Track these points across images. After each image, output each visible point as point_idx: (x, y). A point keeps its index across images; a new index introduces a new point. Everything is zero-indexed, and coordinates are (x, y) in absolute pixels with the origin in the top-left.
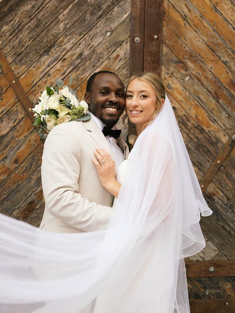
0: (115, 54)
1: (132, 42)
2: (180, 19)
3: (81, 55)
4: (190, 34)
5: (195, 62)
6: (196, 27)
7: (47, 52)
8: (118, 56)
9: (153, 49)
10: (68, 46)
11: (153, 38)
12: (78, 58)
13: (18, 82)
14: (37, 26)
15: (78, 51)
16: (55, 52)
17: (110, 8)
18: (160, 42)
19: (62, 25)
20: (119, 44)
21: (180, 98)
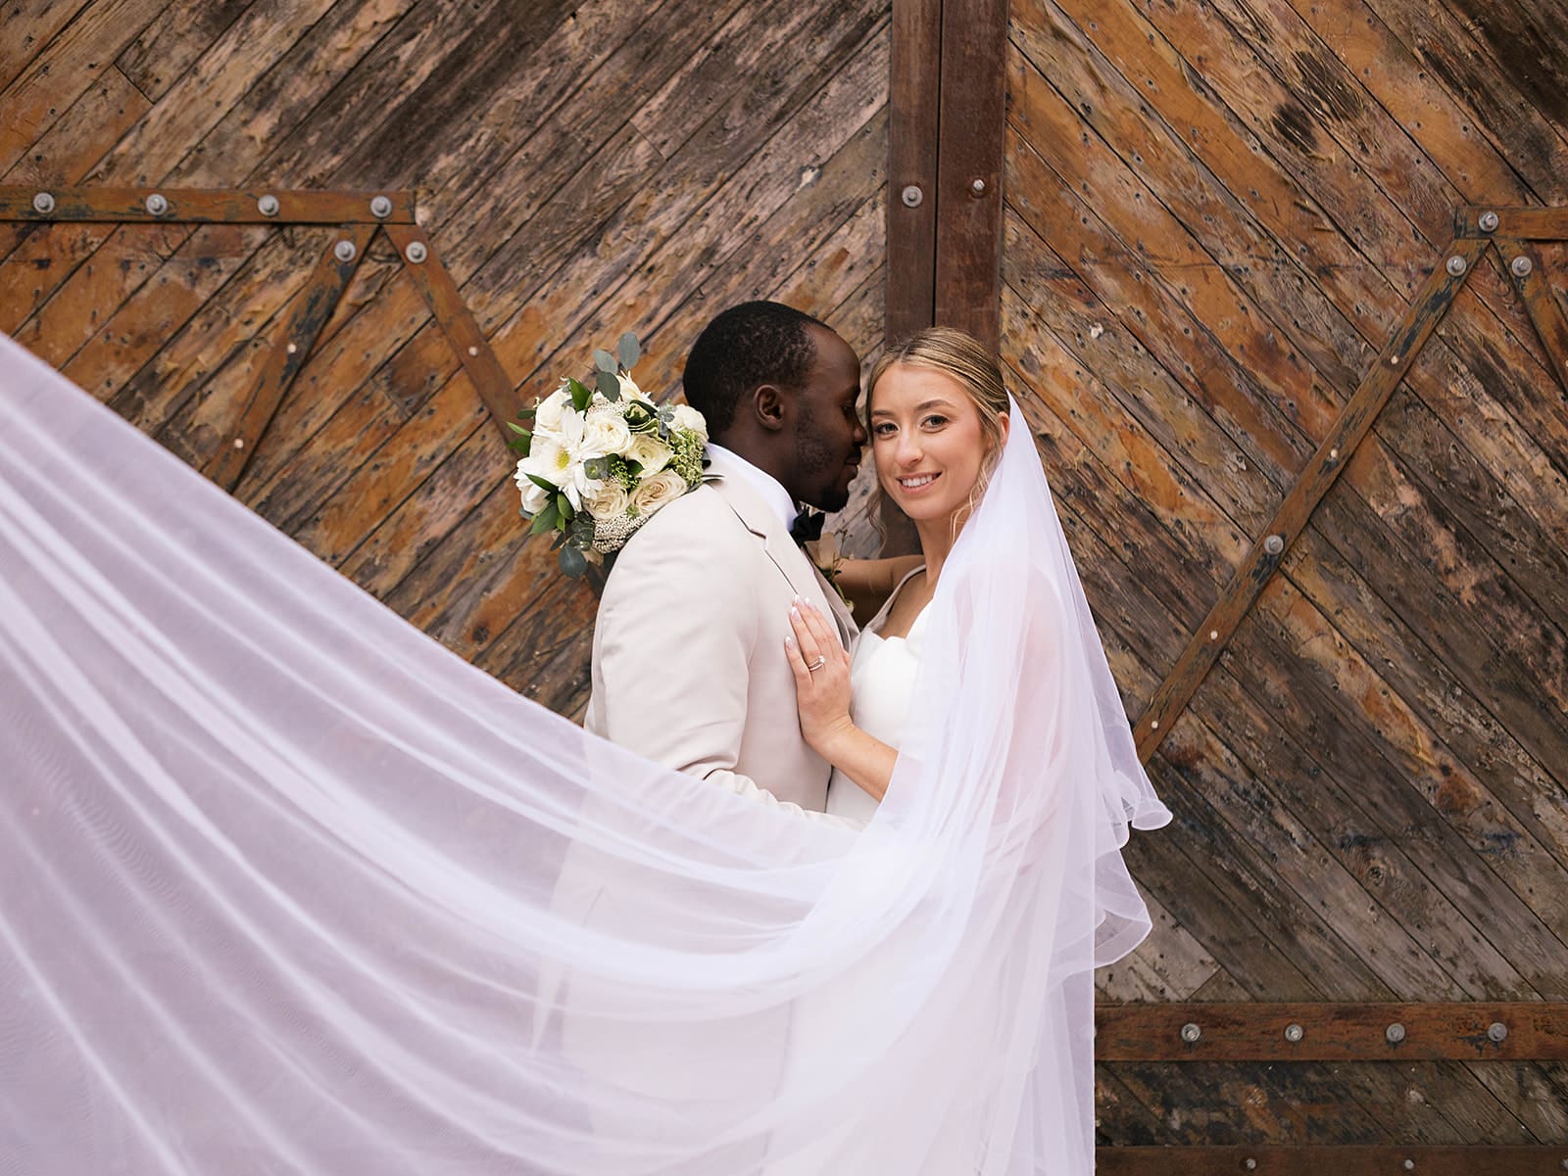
0: (831, 248)
1: (895, 202)
2: (1067, 120)
3: (709, 252)
4: (1106, 173)
5: (1122, 272)
6: (1126, 147)
7: (590, 243)
8: (843, 253)
9: (970, 226)
10: (665, 222)
11: (970, 190)
12: (698, 264)
13: (487, 353)
14: (556, 154)
15: (700, 238)
16: (618, 245)
17: (814, 86)
18: (995, 202)
19: (642, 149)
20: (845, 212)
21: (1068, 401)
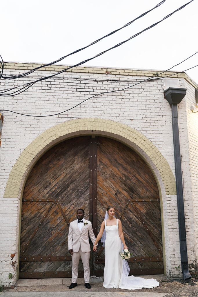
0: (86, 202)
1: (90, 200)
2: (101, 194)
3: (77, 203)
4: (104, 198)
5: (105, 204)
6: (105, 196)
7: (69, 203)
8: (87, 203)
9: (95, 201)
10: (75, 201)
11: (95, 199)
12: (77, 204)
13: (62, 210)
14: (67, 197)
15: (77, 202)
16: (71, 203)
17: (85, 192)
18: (97, 200)
19: (73, 196)
20: (87, 200)
21: (102, 213)
